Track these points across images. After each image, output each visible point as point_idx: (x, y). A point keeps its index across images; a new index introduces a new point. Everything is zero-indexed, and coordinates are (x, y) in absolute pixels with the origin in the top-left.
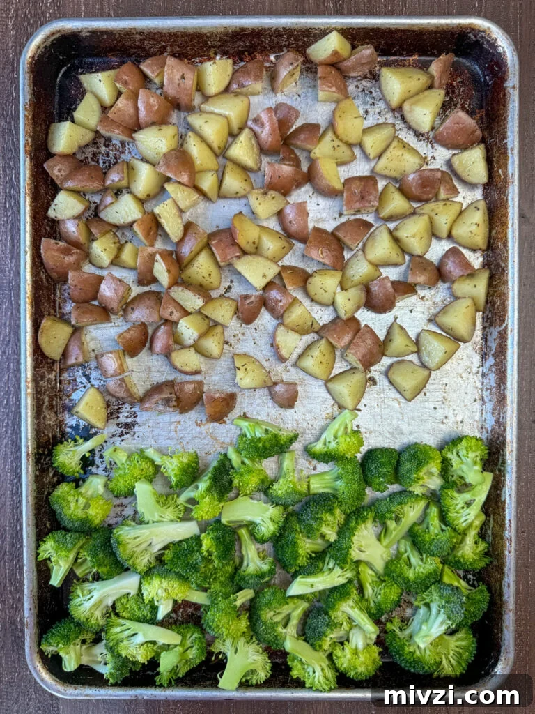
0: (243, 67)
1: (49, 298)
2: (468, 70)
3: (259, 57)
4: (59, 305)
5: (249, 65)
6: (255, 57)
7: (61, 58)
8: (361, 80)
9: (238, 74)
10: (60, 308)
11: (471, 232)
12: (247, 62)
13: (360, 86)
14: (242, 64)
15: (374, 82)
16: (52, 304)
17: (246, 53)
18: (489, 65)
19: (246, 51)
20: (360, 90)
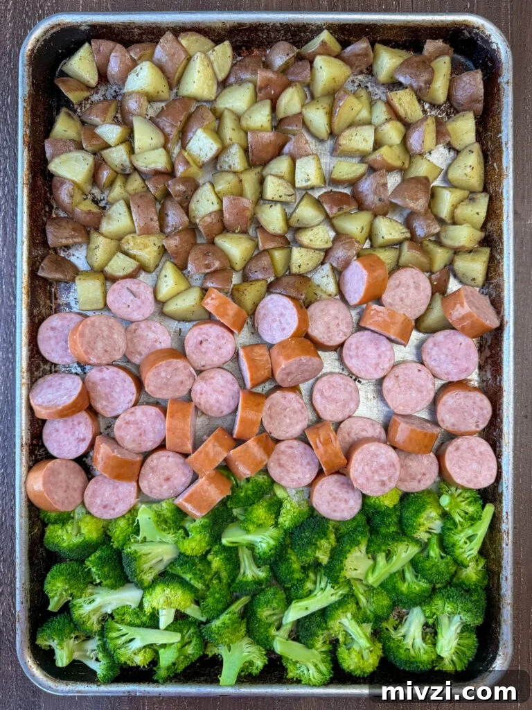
0: (240, 61)
1: (45, 289)
2: (462, 66)
3: (256, 52)
4: (55, 295)
5: (247, 60)
6: (253, 51)
7: (60, 51)
8: (357, 75)
9: (235, 68)
10: (56, 299)
11: (466, 174)
12: (245, 57)
13: (356, 80)
14: (240, 58)
15: (370, 77)
16: (48, 295)
17: (244, 48)
18: (483, 61)
19: (244, 46)
20: (356, 85)
